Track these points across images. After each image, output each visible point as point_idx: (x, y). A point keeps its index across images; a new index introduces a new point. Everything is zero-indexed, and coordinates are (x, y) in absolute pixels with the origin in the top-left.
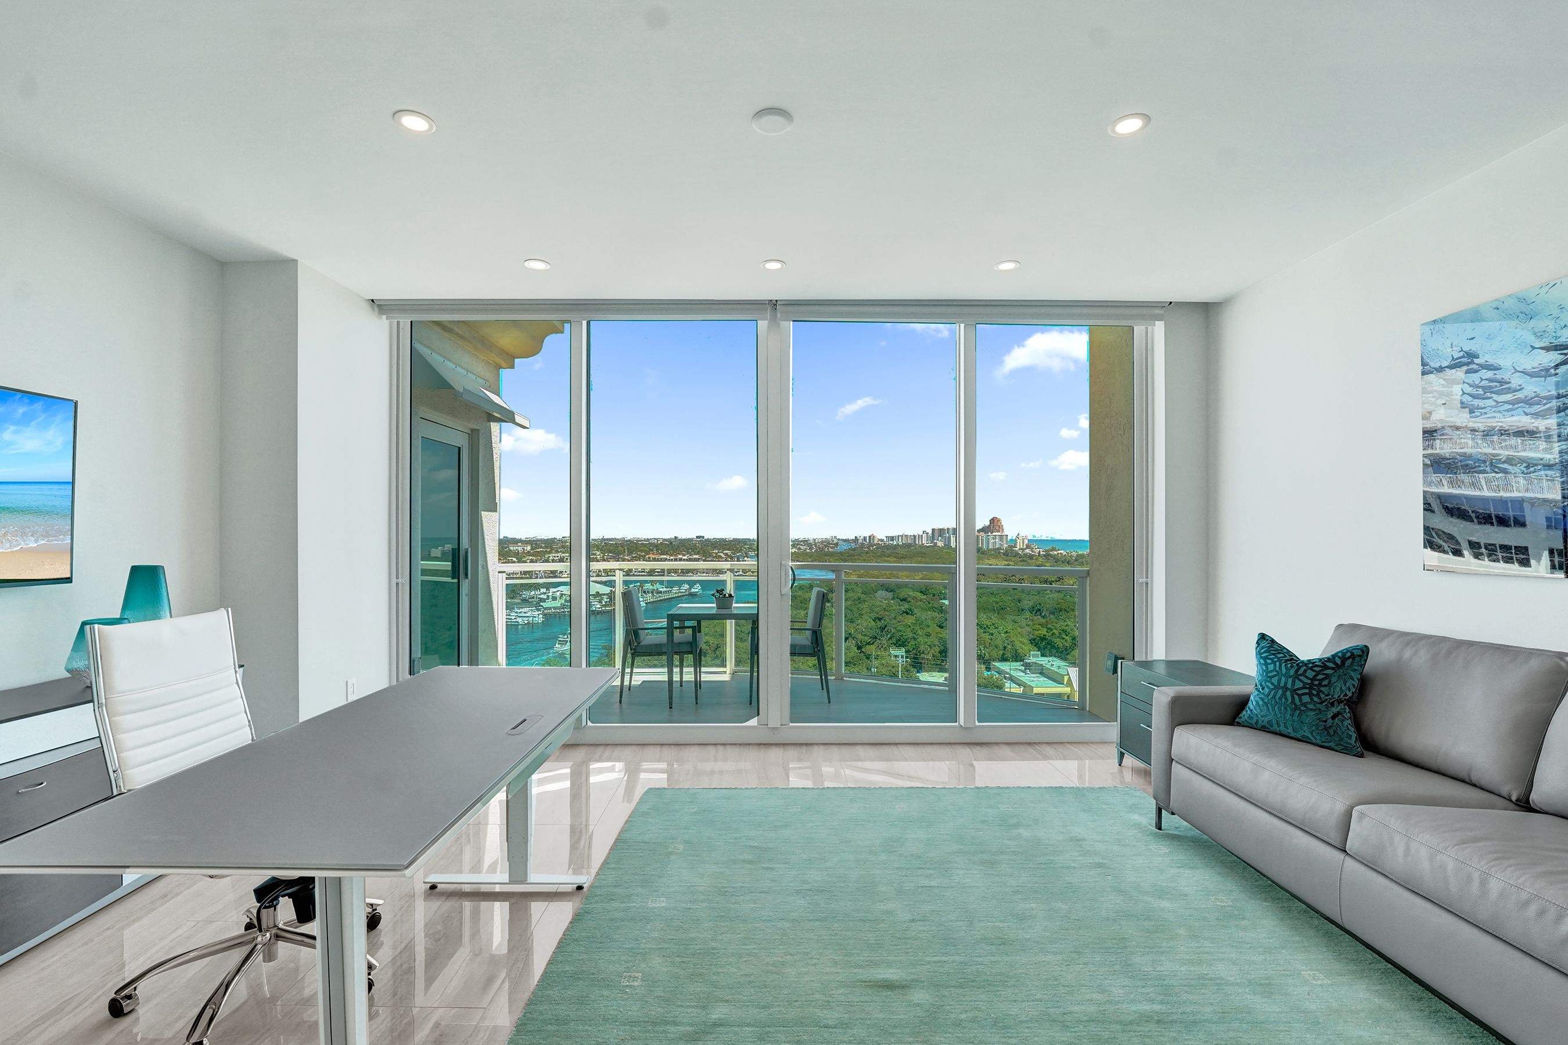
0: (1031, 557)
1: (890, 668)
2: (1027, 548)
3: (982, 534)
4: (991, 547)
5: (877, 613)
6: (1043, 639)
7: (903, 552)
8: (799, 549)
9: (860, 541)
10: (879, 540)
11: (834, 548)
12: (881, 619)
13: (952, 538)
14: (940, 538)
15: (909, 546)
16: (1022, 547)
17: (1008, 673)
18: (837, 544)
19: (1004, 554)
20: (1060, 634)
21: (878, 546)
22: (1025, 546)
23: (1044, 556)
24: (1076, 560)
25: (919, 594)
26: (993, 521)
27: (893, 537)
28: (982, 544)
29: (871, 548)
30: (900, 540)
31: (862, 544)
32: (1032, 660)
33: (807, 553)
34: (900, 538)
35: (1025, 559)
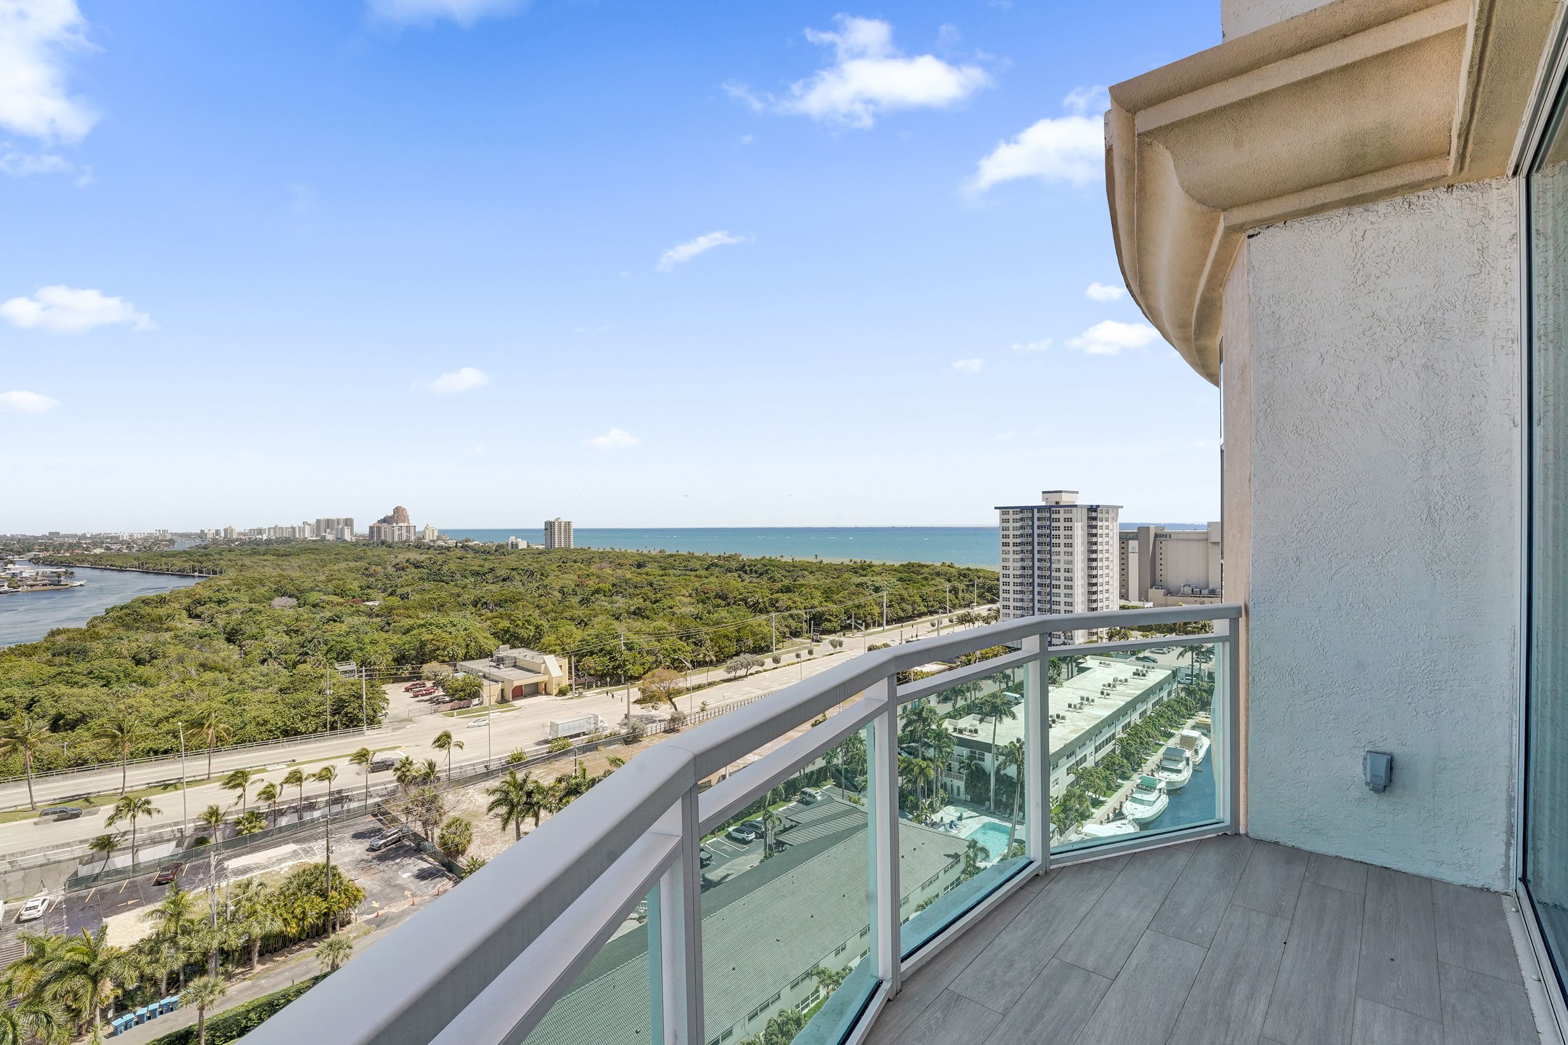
0: (448, 549)
1: (350, 687)
2: (438, 540)
3: (385, 525)
4: (396, 539)
5: (286, 625)
6: (507, 631)
7: (282, 548)
8: (108, 549)
9: (210, 536)
10: (239, 534)
11: (166, 546)
12: (297, 631)
13: (346, 530)
14: (328, 530)
15: (287, 541)
16: (431, 538)
17: (480, 672)
18: (172, 542)
19: (416, 547)
20: (523, 624)
21: (243, 544)
22: (435, 538)
23: (462, 547)
24: (496, 551)
25: (335, 597)
26: (397, 510)
27: (261, 530)
28: (385, 536)
29: (233, 545)
30: (272, 534)
31: (214, 540)
32: (502, 654)
33: (124, 555)
34: (272, 531)
35: (443, 551)
